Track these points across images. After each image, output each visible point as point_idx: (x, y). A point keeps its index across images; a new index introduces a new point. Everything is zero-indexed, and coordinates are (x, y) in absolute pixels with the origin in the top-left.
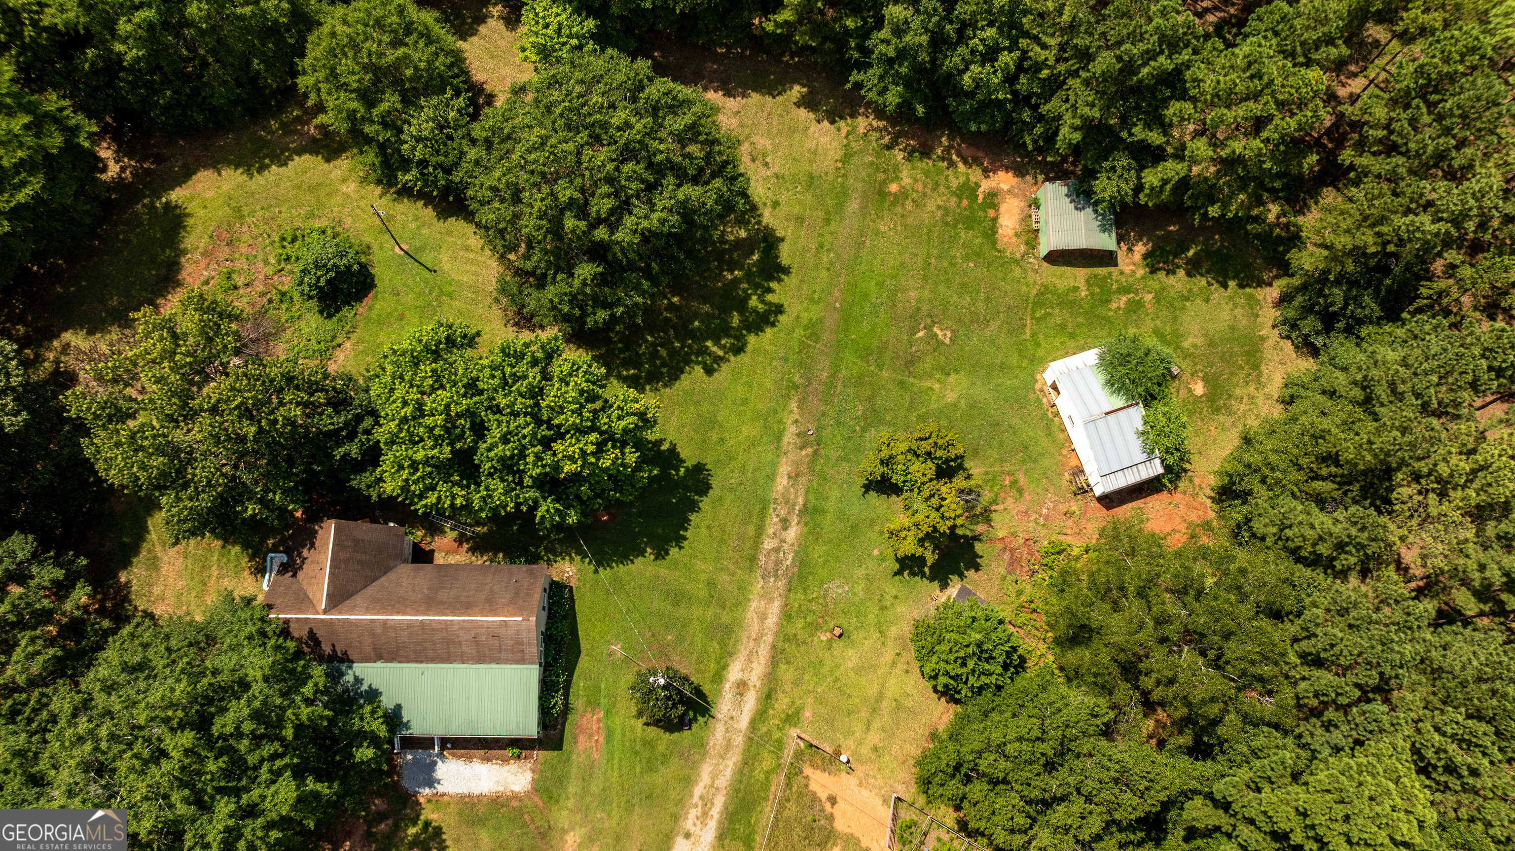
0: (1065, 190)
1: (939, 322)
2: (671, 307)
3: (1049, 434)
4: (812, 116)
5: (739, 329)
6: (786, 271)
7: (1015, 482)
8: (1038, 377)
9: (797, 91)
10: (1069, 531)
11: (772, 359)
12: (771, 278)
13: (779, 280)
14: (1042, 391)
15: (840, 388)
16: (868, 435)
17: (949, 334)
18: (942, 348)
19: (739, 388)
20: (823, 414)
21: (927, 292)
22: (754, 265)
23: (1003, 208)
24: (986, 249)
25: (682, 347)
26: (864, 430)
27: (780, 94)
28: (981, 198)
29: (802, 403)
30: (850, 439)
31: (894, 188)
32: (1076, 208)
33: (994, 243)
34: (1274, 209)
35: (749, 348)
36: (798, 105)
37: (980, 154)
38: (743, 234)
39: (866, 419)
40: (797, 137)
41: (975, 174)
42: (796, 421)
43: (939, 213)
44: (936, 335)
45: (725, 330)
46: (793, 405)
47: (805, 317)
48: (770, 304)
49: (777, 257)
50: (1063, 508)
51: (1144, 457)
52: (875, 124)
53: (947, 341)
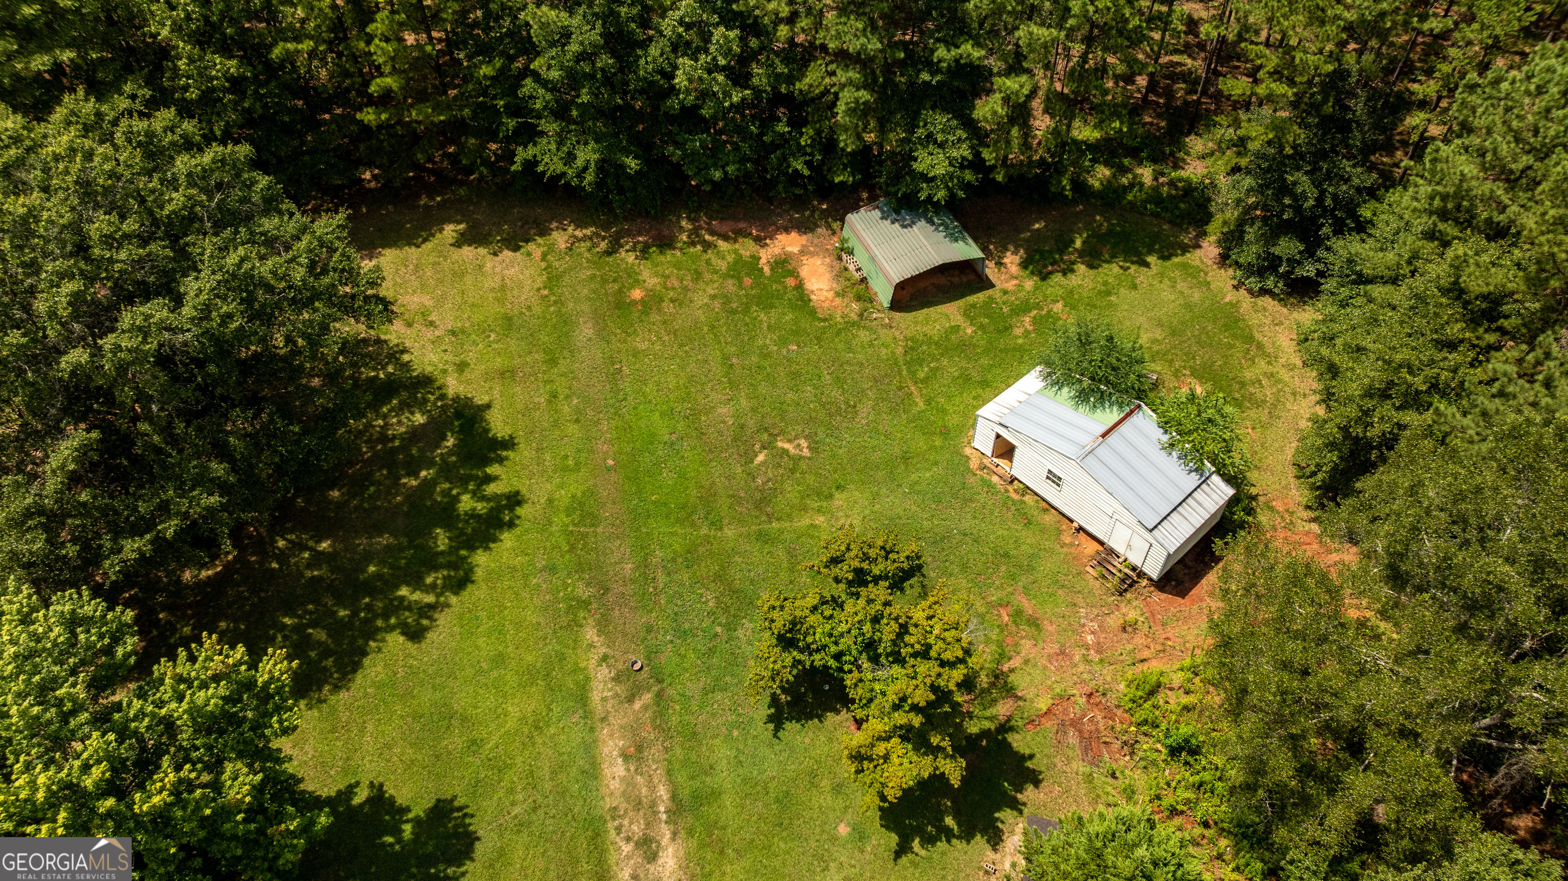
0: (877, 214)
1: (782, 432)
2: (318, 558)
3: (1029, 523)
4: (482, 251)
5: (453, 550)
6: (509, 444)
7: (1019, 613)
8: (968, 451)
9: (450, 231)
10: (1146, 654)
11: (526, 577)
12: (487, 462)
13: (501, 460)
14: (983, 467)
15: (662, 578)
16: (740, 633)
17: (804, 443)
18: (803, 465)
19: (481, 642)
20: (649, 630)
21: (744, 402)
22: (451, 453)
23: (804, 272)
24: (805, 323)
25: (355, 614)
26: (730, 627)
27: (425, 240)
28: (767, 270)
29: (603, 626)
30: (711, 651)
31: (637, 294)
32: (904, 226)
33: (813, 313)
34: (1146, 174)
35: (479, 573)
36: (458, 244)
37: (742, 225)
38: (419, 418)
39: (726, 610)
40: (469, 280)
41: (746, 248)
42: (605, 658)
43: (717, 305)
44: (785, 452)
45: (431, 562)
46: (590, 634)
47: (563, 496)
48: (496, 497)
49: (487, 431)
50: (1115, 621)
51: (1194, 479)
52: (578, 233)
53: (806, 452)
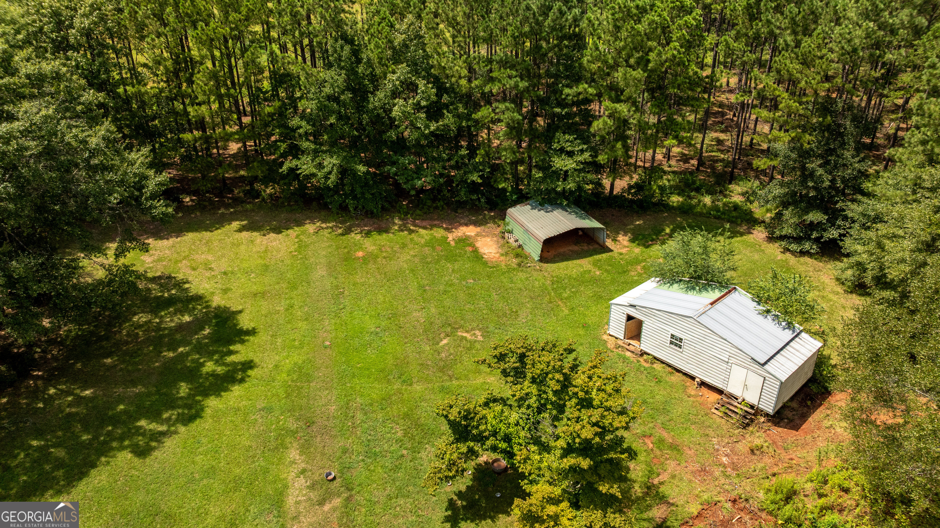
1: (461, 327)
2: (79, 400)
3: (659, 381)
4: (255, 234)
5: (191, 396)
6: (252, 332)
7: (661, 441)
8: (605, 337)
9: (236, 225)
10: (776, 470)
11: (246, 414)
12: (231, 342)
13: (242, 342)
14: (618, 347)
15: (359, 415)
16: (423, 454)
17: (478, 333)
18: (478, 346)
19: (198, 459)
20: (345, 451)
21: (433, 310)
22: (205, 337)
23: (479, 244)
24: (479, 268)
25: (96, 438)
26: (415, 450)
27: (217, 229)
28: (452, 243)
29: (305, 448)
30: (396, 469)
31: (360, 254)
32: (547, 212)
33: (485, 264)
34: (707, 200)
35: (208, 412)
36: (240, 230)
37: (436, 222)
38: (187, 318)
39: (412, 438)
40: (243, 247)
41: (439, 233)
42: (303, 471)
43: (417, 260)
44: (463, 338)
45: (171, 404)
46: (293, 454)
47: (288, 364)
48: (234, 364)
49: (235, 325)
50: (743, 447)
51: (788, 335)
52: (324, 225)
53: (480, 338)
